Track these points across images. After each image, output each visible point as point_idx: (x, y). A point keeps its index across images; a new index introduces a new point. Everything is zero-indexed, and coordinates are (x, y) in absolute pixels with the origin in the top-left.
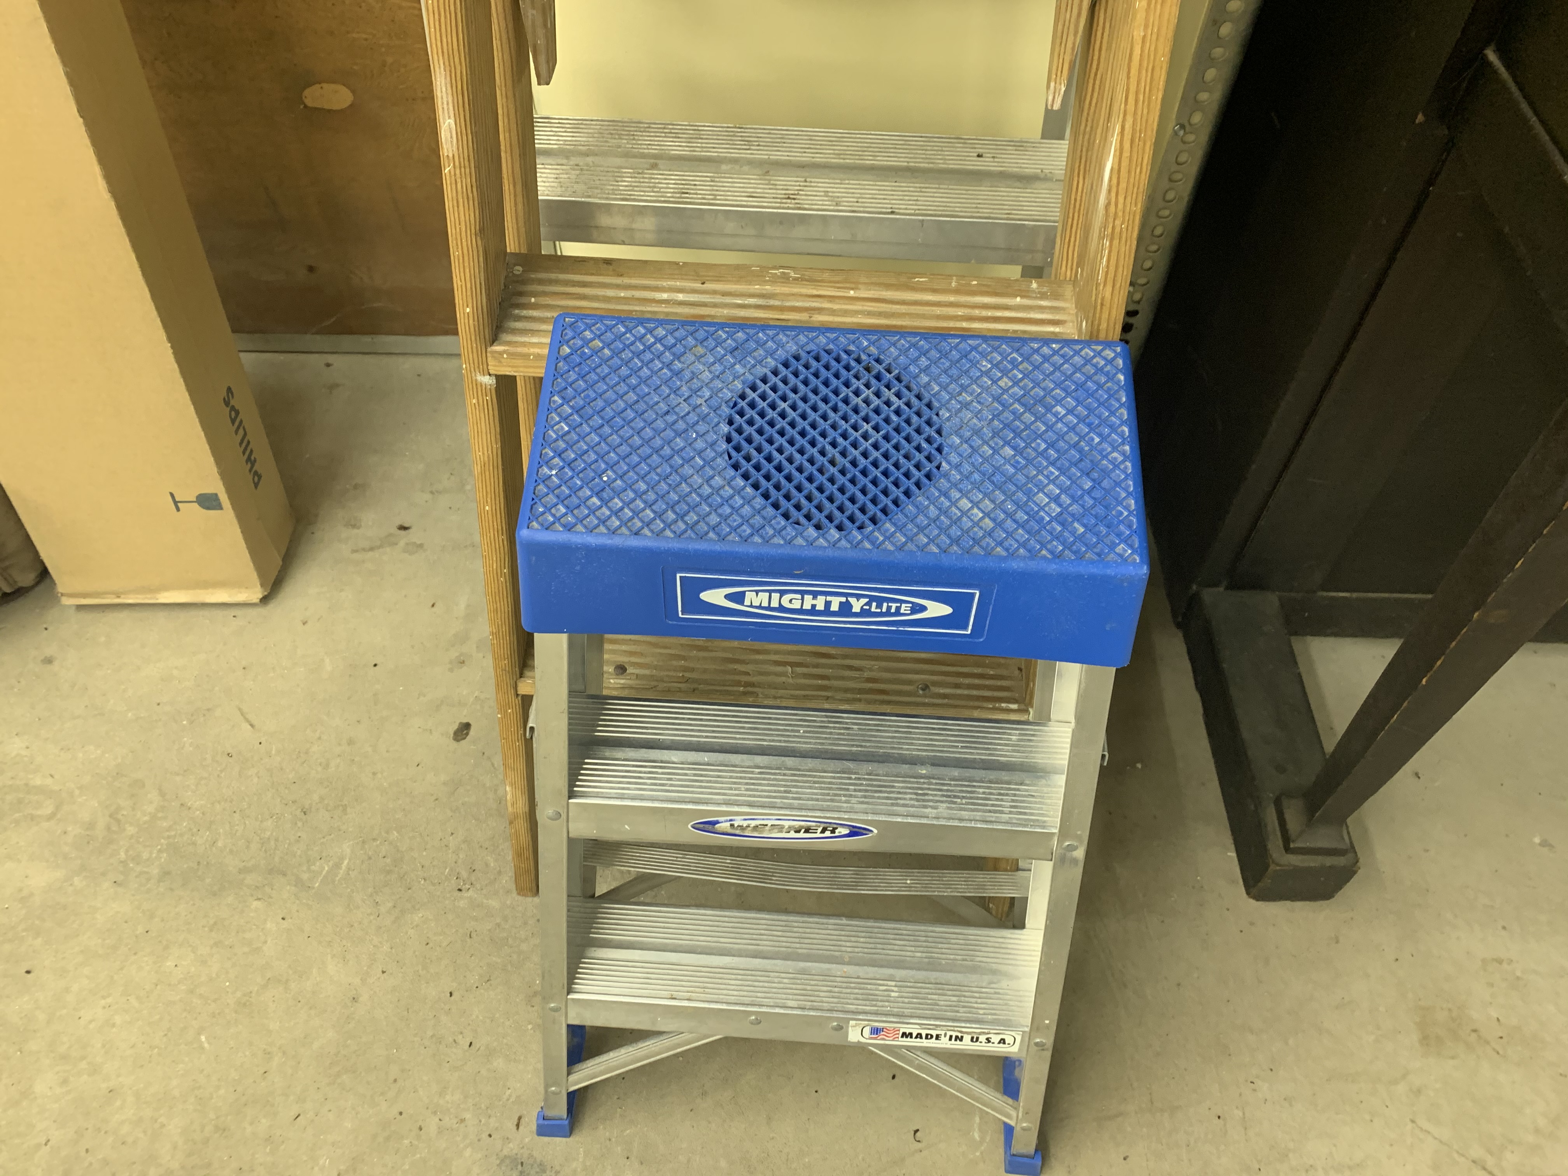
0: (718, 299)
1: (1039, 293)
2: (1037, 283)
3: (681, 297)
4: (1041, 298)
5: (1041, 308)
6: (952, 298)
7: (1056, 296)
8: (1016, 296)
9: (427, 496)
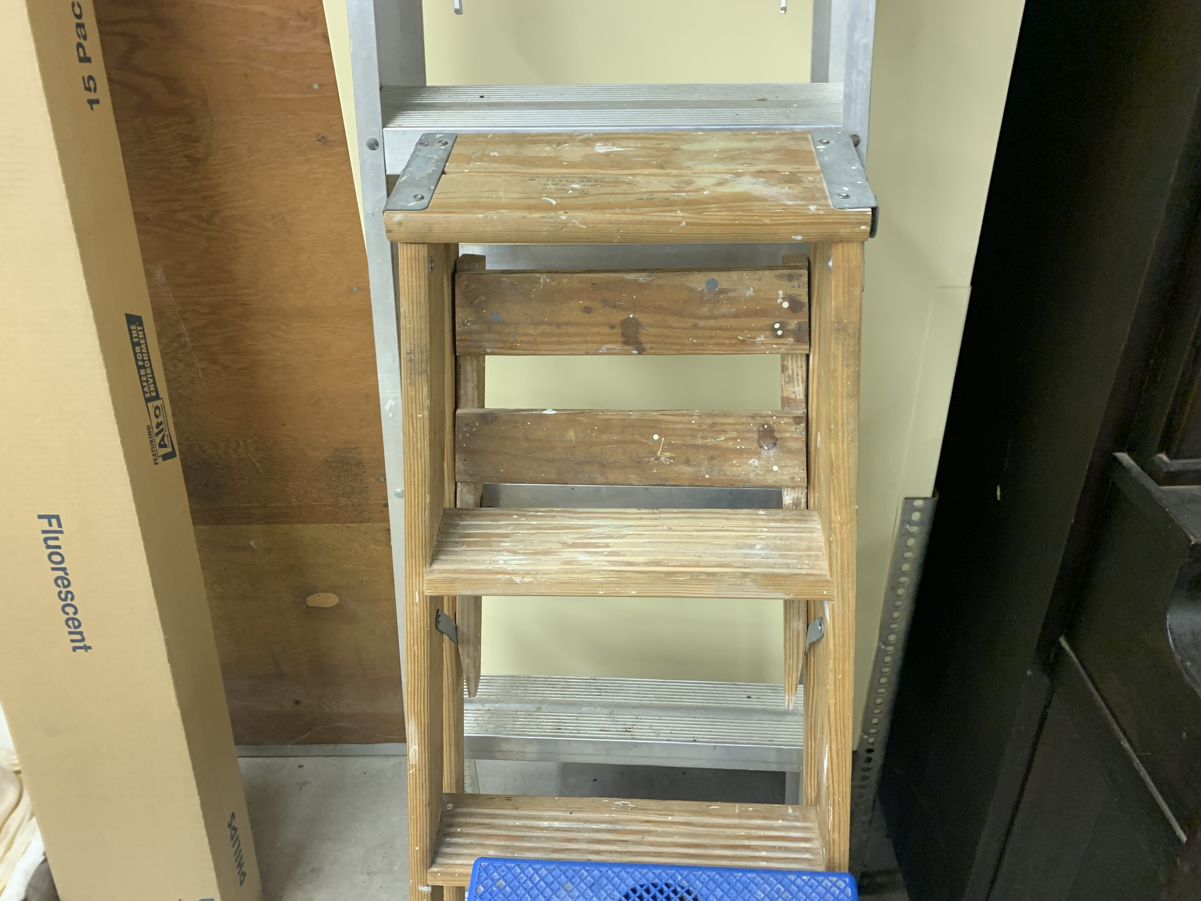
0: (581, 825)
1: (794, 816)
2: (792, 808)
3: (556, 824)
4: (795, 821)
5: (796, 828)
6: (736, 821)
7: (805, 819)
8: (778, 819)
9: (365, 877)
